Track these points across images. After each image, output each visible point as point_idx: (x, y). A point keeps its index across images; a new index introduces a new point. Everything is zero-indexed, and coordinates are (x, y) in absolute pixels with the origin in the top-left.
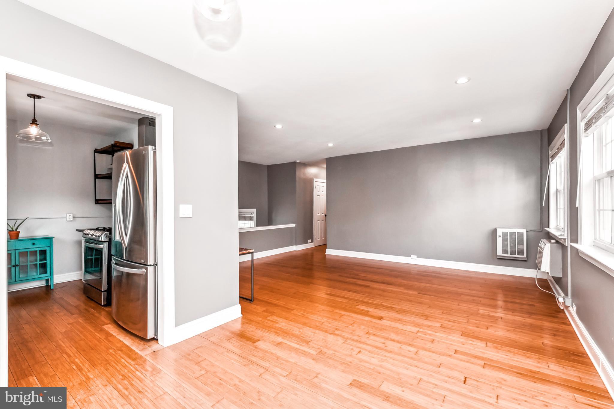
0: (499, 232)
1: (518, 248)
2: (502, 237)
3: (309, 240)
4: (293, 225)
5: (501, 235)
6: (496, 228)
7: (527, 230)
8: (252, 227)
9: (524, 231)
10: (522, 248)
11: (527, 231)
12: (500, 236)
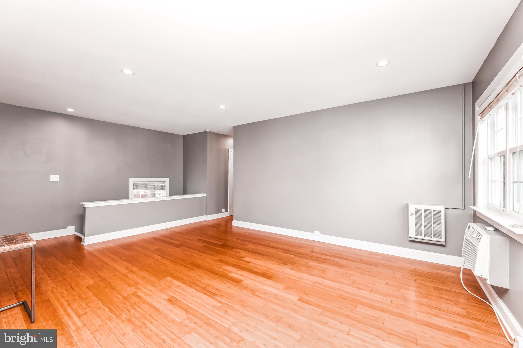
0: (412, 209)
1: (434, 229)
2: (414, 215)
3: (222, 210)
4: (204, 195)
5: (414, 212)
6: (408, 203)
7: (445, 207)
8: (164, 197)
9: (442, 209)
10: (439, 229)
11: (445, 209)
12: (412, 214)
